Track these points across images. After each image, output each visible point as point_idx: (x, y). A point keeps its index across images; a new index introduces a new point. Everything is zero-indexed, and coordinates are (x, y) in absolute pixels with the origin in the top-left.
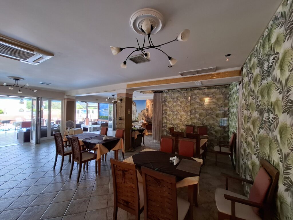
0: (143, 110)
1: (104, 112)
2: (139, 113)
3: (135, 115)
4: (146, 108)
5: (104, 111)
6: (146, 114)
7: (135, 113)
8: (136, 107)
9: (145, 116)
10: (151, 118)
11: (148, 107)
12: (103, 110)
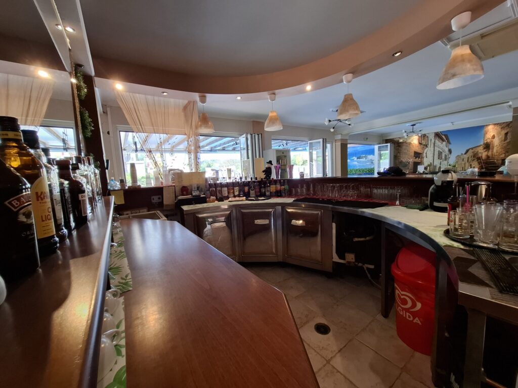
0: (472, 149)
1: (356, 163)
2: (458, 156)
3: (446, 159)
4: (482, 143)
5: (356, 161)
6: (484, 154)
7: (446, 156)
8: (450, 143)
9: (479, 159)
10: (500, 161)
11: (489, 141)
12: (355, 158)
